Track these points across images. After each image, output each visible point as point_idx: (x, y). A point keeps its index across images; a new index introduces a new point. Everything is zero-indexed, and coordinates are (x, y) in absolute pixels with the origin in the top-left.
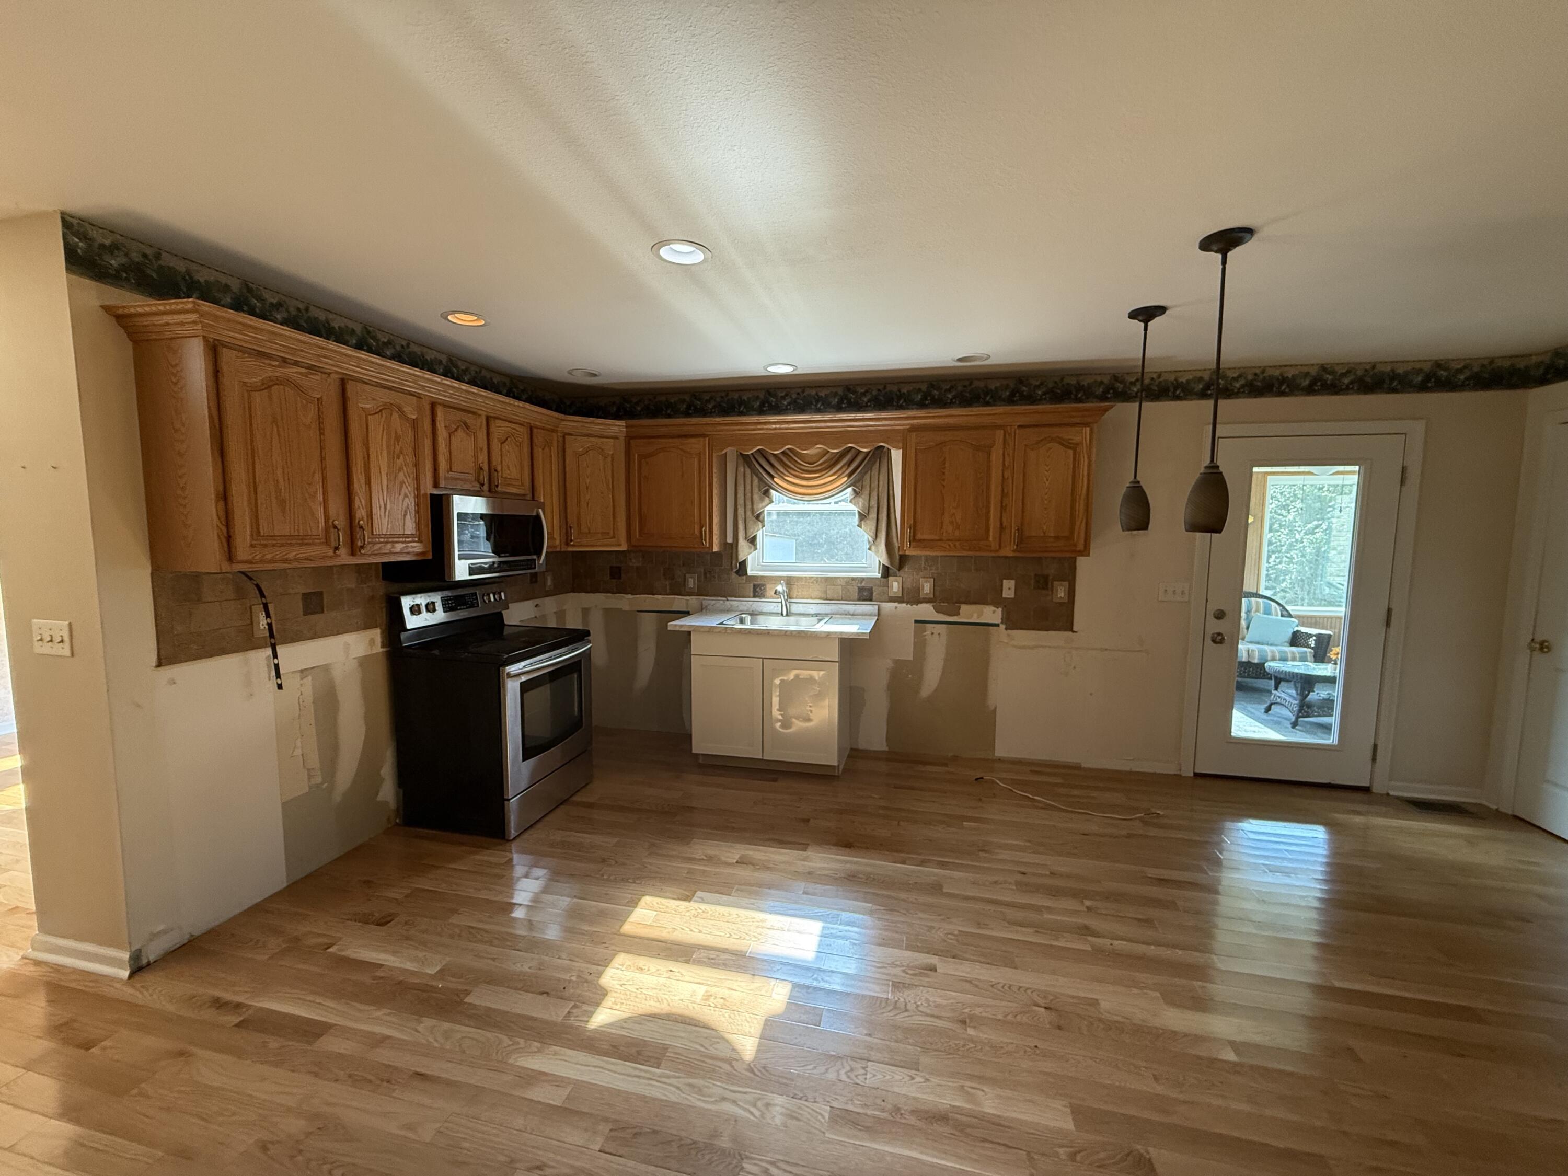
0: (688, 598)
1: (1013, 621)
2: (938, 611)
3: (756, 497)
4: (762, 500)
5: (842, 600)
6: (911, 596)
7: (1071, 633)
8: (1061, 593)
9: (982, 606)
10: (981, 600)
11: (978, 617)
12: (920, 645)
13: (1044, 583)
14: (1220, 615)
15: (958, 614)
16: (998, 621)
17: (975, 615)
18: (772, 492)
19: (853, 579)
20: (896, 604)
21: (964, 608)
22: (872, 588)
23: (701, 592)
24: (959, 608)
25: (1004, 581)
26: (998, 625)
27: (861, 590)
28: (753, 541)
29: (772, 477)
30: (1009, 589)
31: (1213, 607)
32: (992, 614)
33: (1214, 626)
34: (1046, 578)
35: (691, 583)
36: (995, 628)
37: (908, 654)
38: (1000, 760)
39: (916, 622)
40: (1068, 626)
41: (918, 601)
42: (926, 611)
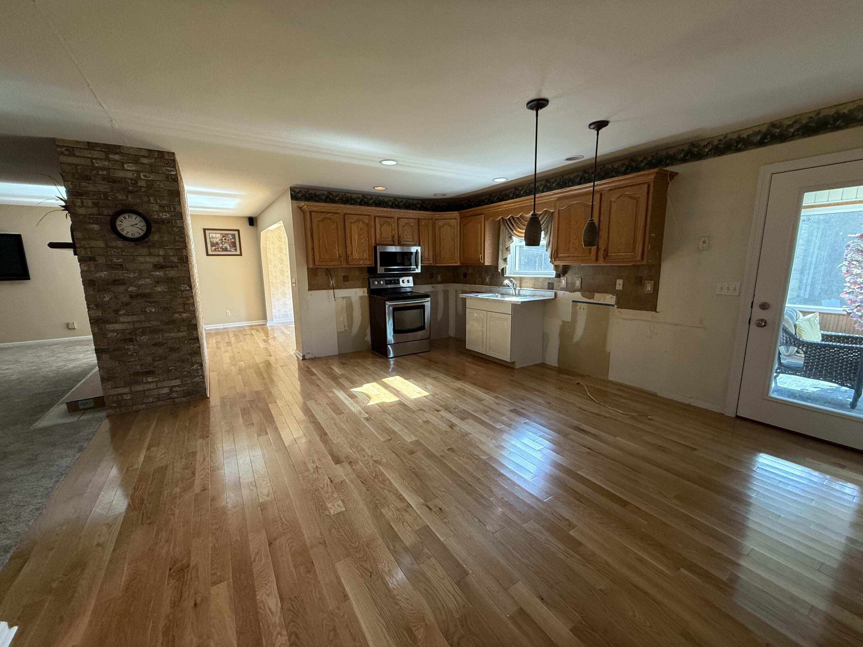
0: (486, 286)
1: (620, 304)
2: (583, 296)
3: (507, 239)
4: (509, 241)
5: (541, 289)
6: (570, 288)
7: (654, 313)
8: (649, 288)
9: (606, 294)
10: (605, 291)
11: (604, 300)
12: (574, 314)
13: (640, 281)
14: (764, 306)
15: (593, 298)
16: (614, 303)
17: (602, 299)
18: (513, 237)
19: (546, 278)
20: (564, 292)
21: (597, 295)
22: (553, 283)
23: (491, 284)
24: (594, 295)
25: (617, 280)
26: (613, 306)
27: (549, 283)
28: (505, 260)
29: (512, 230)
30: (619, 284)
31: (758, 301)
32: (610, 299)
33: (758, 314)
34: (641, 278)
35: (487, 280)
36: (612, 307)
37: (568, 319)
38: (611, 382)
39: (573, 301)
40: (654, 308)
41: (574, 291)
42: (578, 296)
